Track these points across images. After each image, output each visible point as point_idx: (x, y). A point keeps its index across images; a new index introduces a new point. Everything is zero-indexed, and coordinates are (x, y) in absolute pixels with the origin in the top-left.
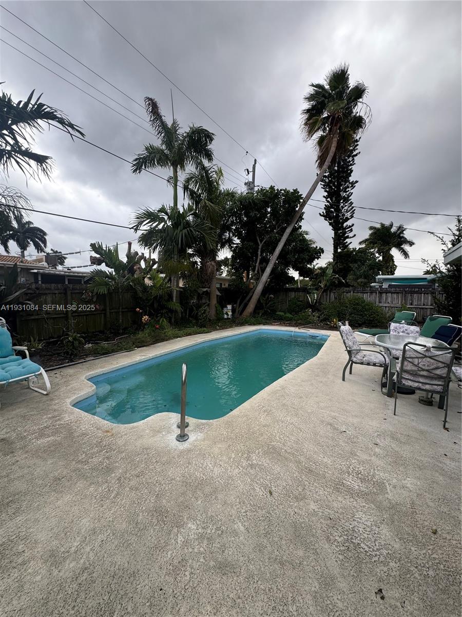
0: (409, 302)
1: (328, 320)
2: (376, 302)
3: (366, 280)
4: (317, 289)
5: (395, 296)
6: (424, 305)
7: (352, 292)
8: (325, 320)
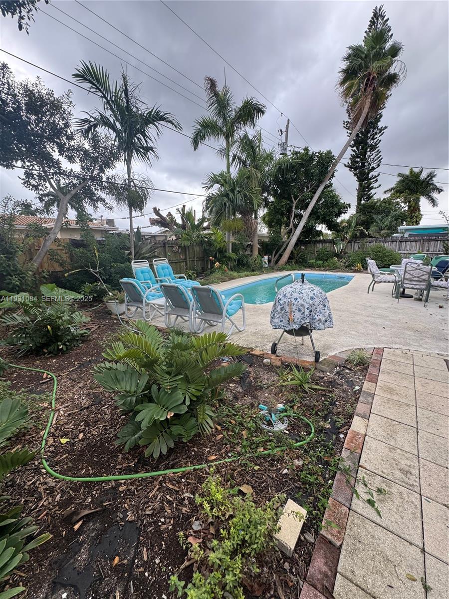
0: (426, 248)
1: (353, 265)
2: (395, 250)
3: (389, 231)
4: (342, 240)
5: (414, 243)
6: (439, 251)
7: (374, 242)
8: (349, 266)
